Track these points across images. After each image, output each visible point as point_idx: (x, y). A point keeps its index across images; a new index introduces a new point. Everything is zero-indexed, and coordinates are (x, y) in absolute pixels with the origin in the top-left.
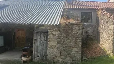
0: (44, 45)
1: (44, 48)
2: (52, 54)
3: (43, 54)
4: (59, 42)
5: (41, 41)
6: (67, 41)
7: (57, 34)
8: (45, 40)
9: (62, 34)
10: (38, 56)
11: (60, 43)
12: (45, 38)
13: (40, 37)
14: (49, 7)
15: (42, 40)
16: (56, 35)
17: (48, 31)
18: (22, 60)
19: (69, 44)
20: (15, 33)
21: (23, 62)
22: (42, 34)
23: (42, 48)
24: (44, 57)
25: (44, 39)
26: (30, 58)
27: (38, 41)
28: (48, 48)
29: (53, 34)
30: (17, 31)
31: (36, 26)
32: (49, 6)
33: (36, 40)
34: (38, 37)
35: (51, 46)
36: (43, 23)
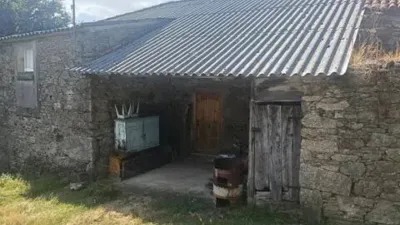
0: (285, 152)
1: (286, 160)
2: (317, 184)
3: (284, 180)
4: (345, 144)
5: (277, 134)
6: (379, 138)
7: (339, 112)
8: (291, 132)
9: (357, 113)
10: (266, 189)
11: (351, 148)
12: (291, 126)
13: (273, 120)
14: (307, 12)
15: (279, 131)
16: (333, 114)
17: (304, 98)
18: (212, 193)
19: (389, 151)
20: (191, 105)
21: (215, 202)
22: (279, 114)
23: (280, 162)
24: (288, 194)
25: (288, 129)
26: (237, 192)
27: (265, 135)
28: (301, 160)
29: (321, 113)
30: (197, 100)
31: (258, 82)
32: (304, 7)
33: (257, 130)
34: (266, 121)
35: (314, 155)
36: (284, 71)
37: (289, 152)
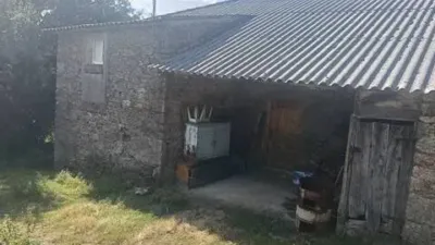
0: (389, 179)
1: (389, 187)
2: (428, 218)
3: (383, 210)
5: (381, 156)
8: (399, 155)
10: (361, 217)
12: (400, 148)
13: (378, 140)
15: (384, 154)
17: (422, 118)
18: (294, 215)
22: (386, 134)
23: (382, 189)
24: (388, 226)
25: (395, 151)
26: (325, 217)
27: (366, 156)
28: (411, 189)
31: (363, 95)
33: (356, 150)
34: (369, 140)
35: (427, 184)
37: (394, 178)
